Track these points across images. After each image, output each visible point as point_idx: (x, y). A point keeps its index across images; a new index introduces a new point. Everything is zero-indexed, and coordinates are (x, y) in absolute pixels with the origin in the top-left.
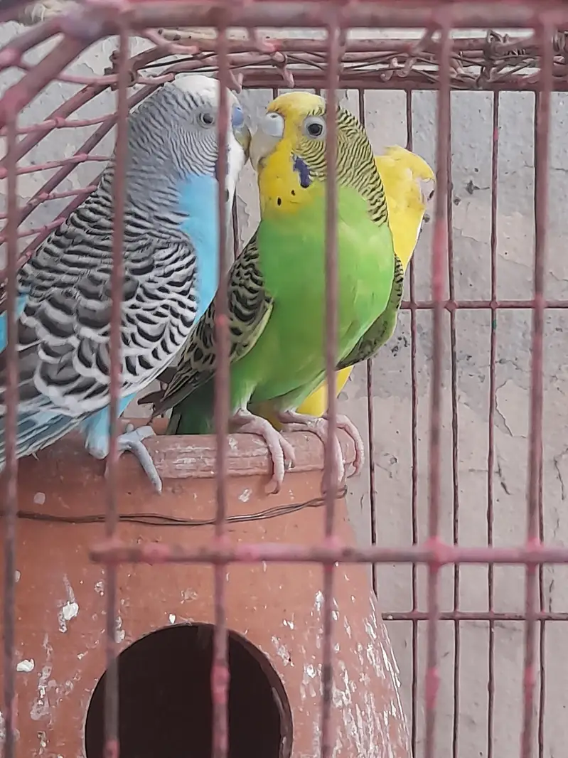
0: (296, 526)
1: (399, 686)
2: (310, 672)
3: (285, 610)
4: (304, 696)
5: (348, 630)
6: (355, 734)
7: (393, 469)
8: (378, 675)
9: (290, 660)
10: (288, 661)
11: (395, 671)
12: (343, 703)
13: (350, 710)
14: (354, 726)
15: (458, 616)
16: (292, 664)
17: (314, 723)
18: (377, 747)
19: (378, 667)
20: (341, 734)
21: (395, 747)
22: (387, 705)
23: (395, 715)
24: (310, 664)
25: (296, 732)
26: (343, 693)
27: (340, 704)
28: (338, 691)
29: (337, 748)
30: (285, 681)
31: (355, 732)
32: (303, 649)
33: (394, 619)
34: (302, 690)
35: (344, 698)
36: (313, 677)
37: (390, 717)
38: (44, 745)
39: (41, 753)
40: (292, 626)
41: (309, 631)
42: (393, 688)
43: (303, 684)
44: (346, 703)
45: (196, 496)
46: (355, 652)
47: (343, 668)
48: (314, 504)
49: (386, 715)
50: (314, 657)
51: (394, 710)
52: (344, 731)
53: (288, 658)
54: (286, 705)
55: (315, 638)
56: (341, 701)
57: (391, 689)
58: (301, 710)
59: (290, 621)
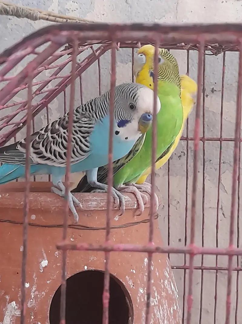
0: (137, 231)
1: (178, 297)
2: (141, 291)
3: (132, 265)
4: (139, 301)
5: (157, 274)
6: (159, 317)
7: (178, 206)
8: (169, 293)
9: (133, 286)
10: (132, 286)
11: (176, 291)
12: (154, 304)
13: (157, 307)
14: (159, 313)
15: (203, 268)
16: (134, 288)
17: (142, 312)
18: (168, 322)
19: (169, 289)
20: (153, 316)
21: (175, 322)
22: (172, 305)
23: (176, 309)
24: (141, 287)
25: (135, 315)
26: (155, 300)
27: (153, 304)
28: (153, 299)
29: (151, 322)
30: (131, 294)
31: (159, 316)
32: (139, 281)
33: (176, 268)
34: (138, 298)
35: (155, 302)
36: (142, 293)
37: (174, 310)
38: (33, 317)
39: (31, 321)
40: (134, 272)
41: (141, 274)
42: (175, 299)
43: (138, 296)
44: (156, 304)
45: (96, 218)
46: (160, 283)
47: (155, 289)
48: (145, 222)
49: (172, 309)
50: (143, 285)
51: (175, 307)
52: (154, 315)
53: (133, 285)
54: (131, 304)
55: (144, 277)
56: (154, 303)
57: (174, 299)
58: (137, 306)
59: (134, 270)
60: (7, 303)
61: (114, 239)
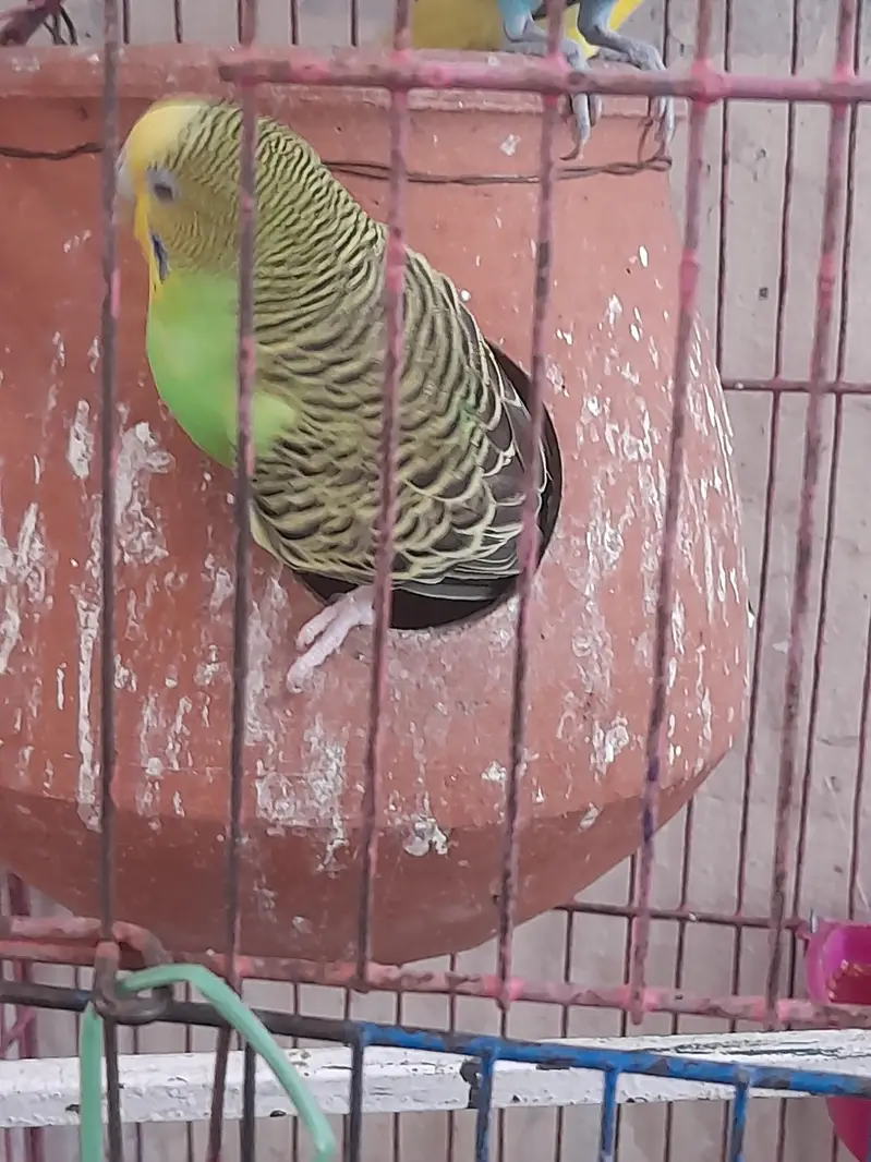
0: (586, 198)
1: (730, 452)
2: (593, 407)
3: (560, 317)
4: (581, 439)
5: (655, 357)
6: (654, 502)
7: (760, 168)
8: (697, 428)
9: (563, 387)
10: (560, 388)
11: (725, 430)
12: (639, 455)
13: (649, 468)
14: (654, 491)
15: (842, 387)
16: (566, 394)
17: (594, 478)
18: (687, 525)
19: (697, 416)
20: (632, 498)
21: (715, 531)
22: (706, 471)
23: (719, 490)
24: (593, 394)
25: (566, 486)
26: (640, 442)
27: (635, 456)
28: (633, 439)
29: (625, 517)
30: (555, 415)
31: (655, 498)
32: (584, 374)
33: (745, 389)
34: (579, 430)
35: (642, 450)
36: (596, 414)
37: (711, 489)
40: (569, 340)
41: (594, 350)
42: (719, 452)
43: (582, 423)
44: (644, 458)
45: (436, 140)
46: (663, 389)
47: (643, 408)
48: (616, 171)
49: (704, 484)
50: (599, 387)
51: (718, 482)
52: (638, 495)
53: (562, 383)
54: (554, 450)
55: (603, 362)
56: (636, 453)
57: (716, 452)
58: (576, 458)
59: (567, 332)
60: (121, 428)
61: (498, 220)
